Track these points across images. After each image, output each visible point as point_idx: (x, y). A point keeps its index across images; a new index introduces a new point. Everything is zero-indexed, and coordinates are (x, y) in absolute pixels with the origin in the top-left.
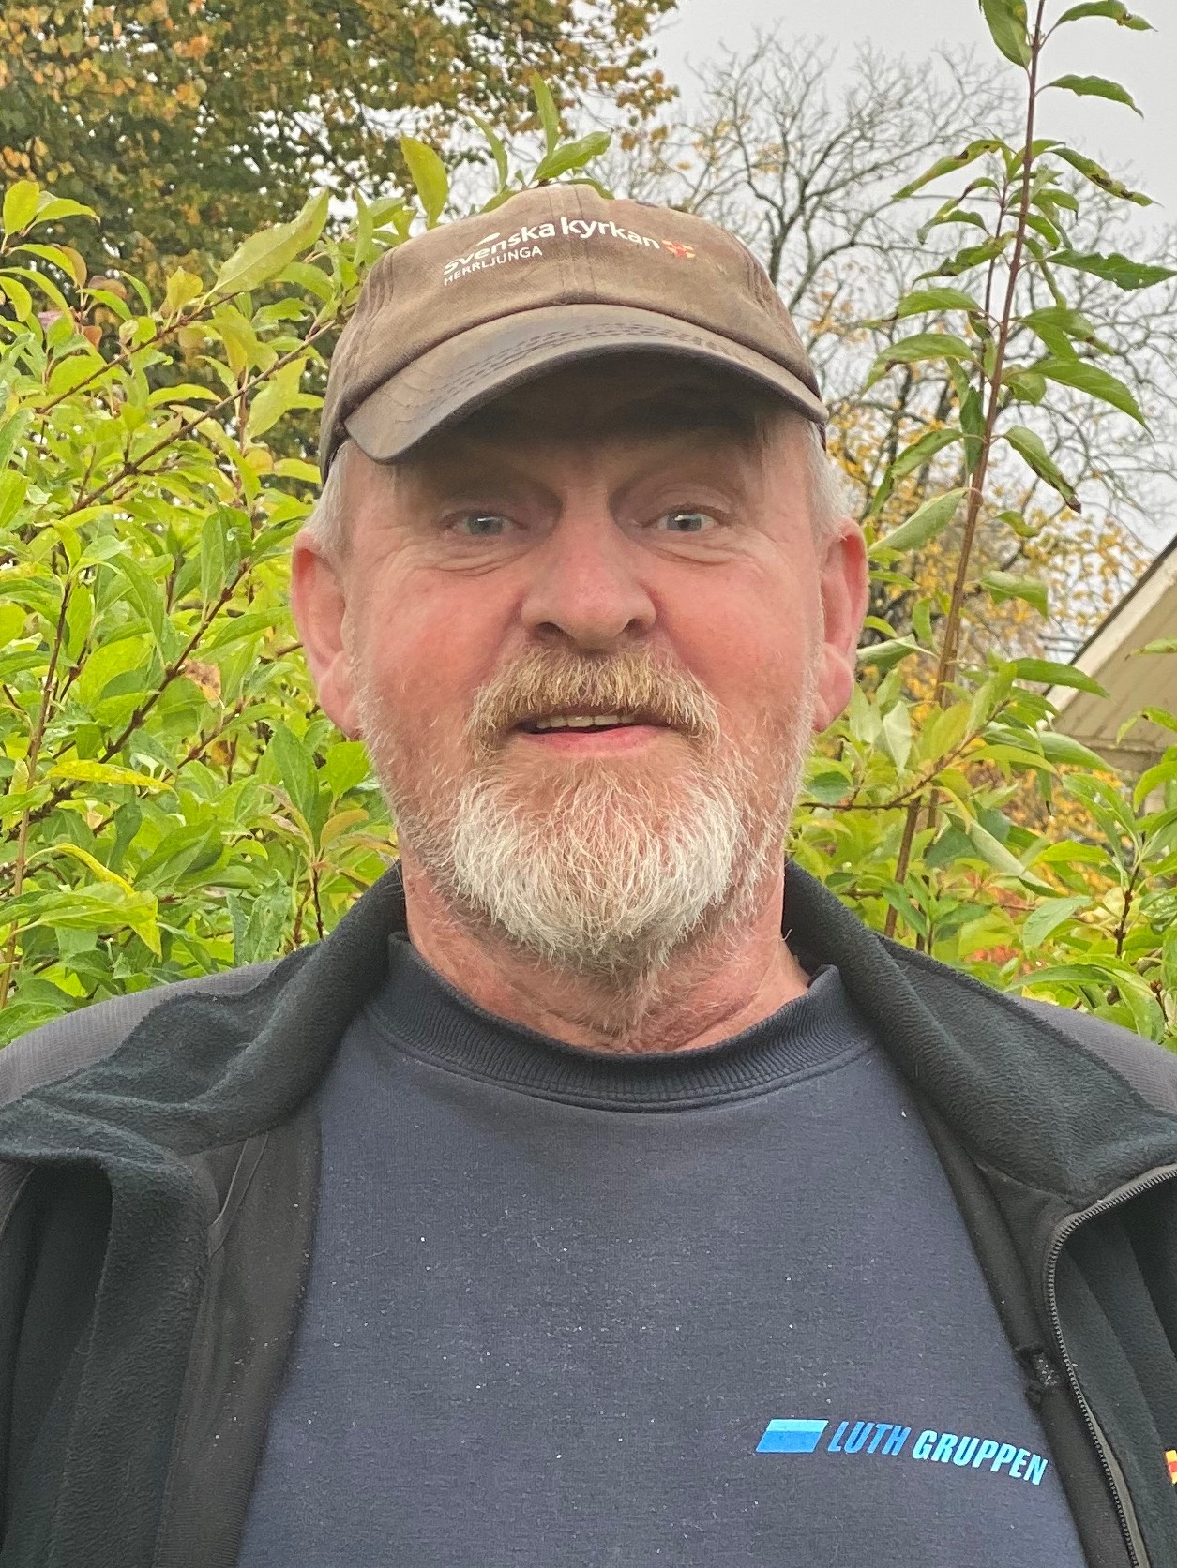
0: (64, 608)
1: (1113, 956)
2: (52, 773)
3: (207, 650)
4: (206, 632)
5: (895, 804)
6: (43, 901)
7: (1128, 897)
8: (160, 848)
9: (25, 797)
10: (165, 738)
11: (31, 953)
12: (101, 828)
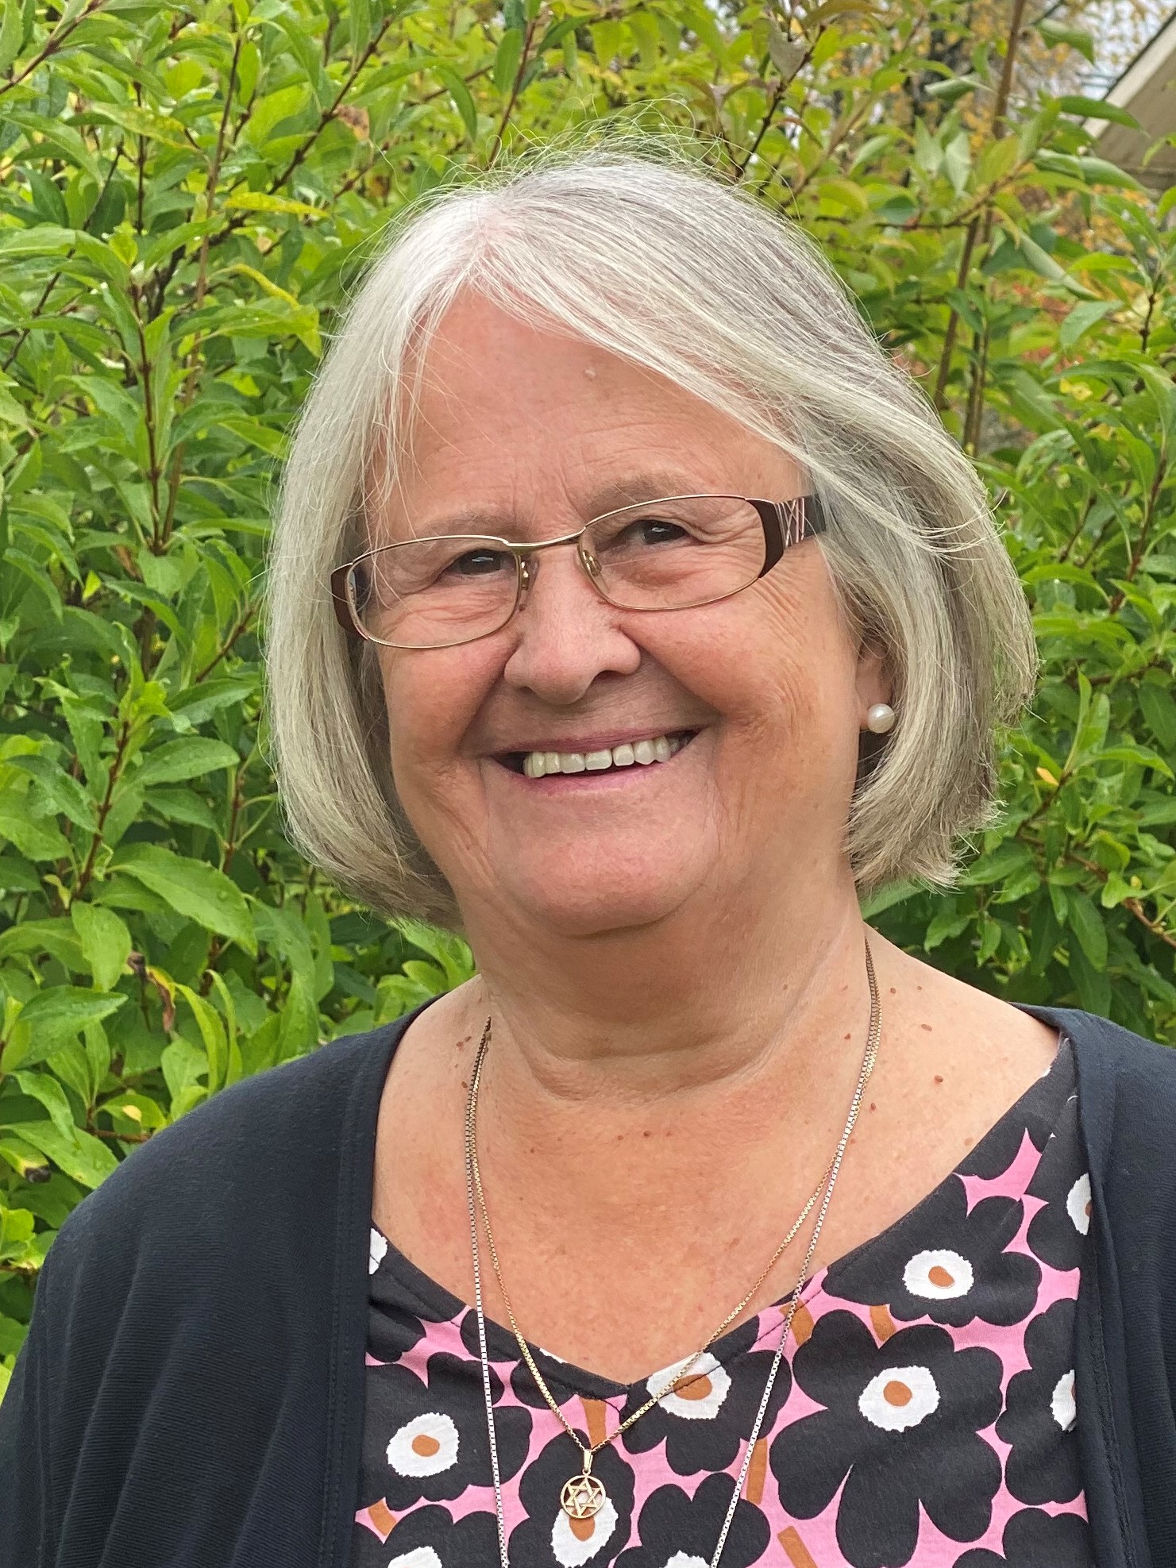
0: (235, 61)
1: (1138, 352)
2: (228, 203)
3: (356, 96)
4: (356, 81)
5: (955, 223)
6: (221, 314)
7: (1152, 301)
8: (319, 268)
9: (204, 225)
10: (324, 172)
11: (213, 358)
12: (270, 251)
